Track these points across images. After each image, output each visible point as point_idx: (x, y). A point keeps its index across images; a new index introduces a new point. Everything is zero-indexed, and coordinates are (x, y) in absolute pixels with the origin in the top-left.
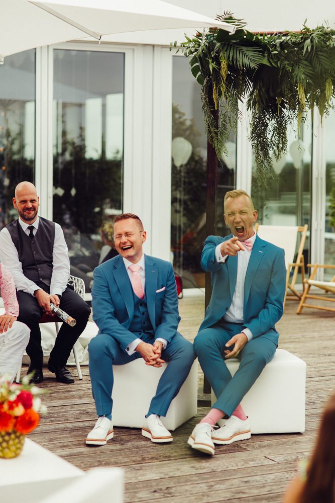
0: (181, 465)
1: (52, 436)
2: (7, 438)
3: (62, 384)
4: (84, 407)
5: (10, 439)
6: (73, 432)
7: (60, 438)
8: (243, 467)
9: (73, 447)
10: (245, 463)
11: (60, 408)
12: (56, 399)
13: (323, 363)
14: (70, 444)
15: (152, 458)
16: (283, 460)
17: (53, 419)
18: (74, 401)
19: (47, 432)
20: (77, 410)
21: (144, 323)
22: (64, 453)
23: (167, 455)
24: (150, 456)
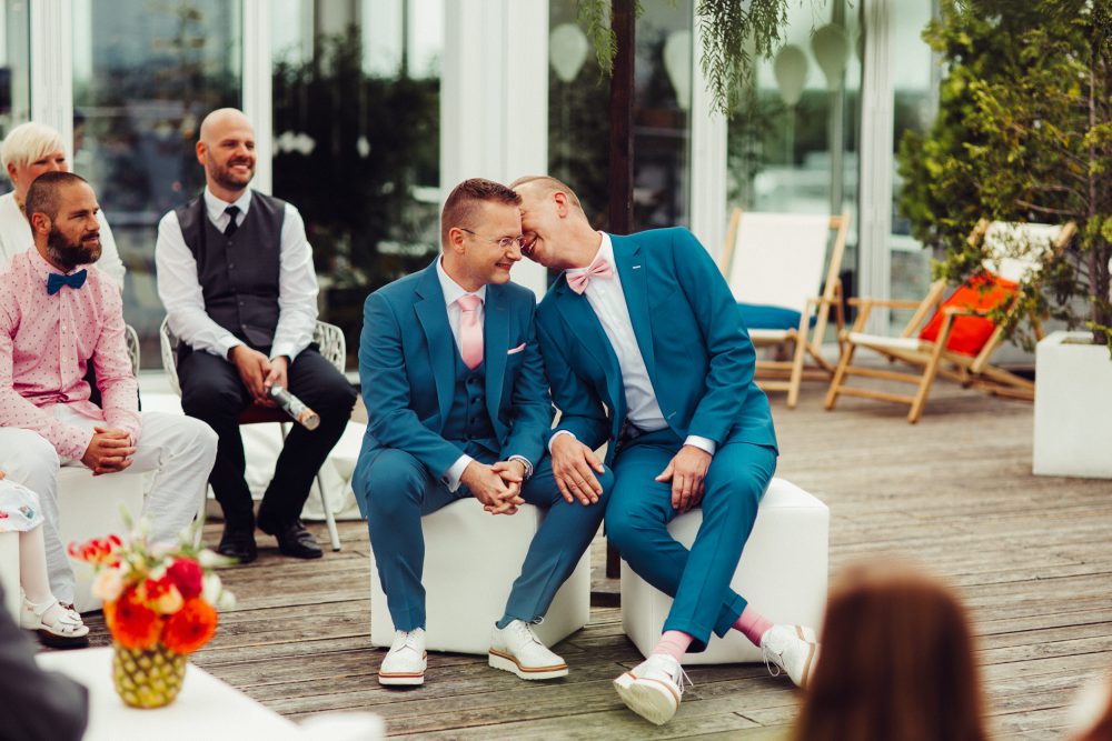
0: (547, 730)
1: (266, 670)
2: (145, 662)
3: (293, 560)
4: (341, 609)
5: (153, 664)
6: (314, 661)
7: (283, 674)
8: (686, 734)
9: (310, 694)
10: (691, 726)
11: (286, 610)
12: (278, 592)
13: (876, 513)
14: (304, 686)
15: (484, 716)
16: (774, 719)
17: (269, 634)
18: (318, 597)
19: (254, 662)
20: (324, 616)
21: (472, 421)
22: (290, 707)
23: (519, 710)
24: (479, 713)
